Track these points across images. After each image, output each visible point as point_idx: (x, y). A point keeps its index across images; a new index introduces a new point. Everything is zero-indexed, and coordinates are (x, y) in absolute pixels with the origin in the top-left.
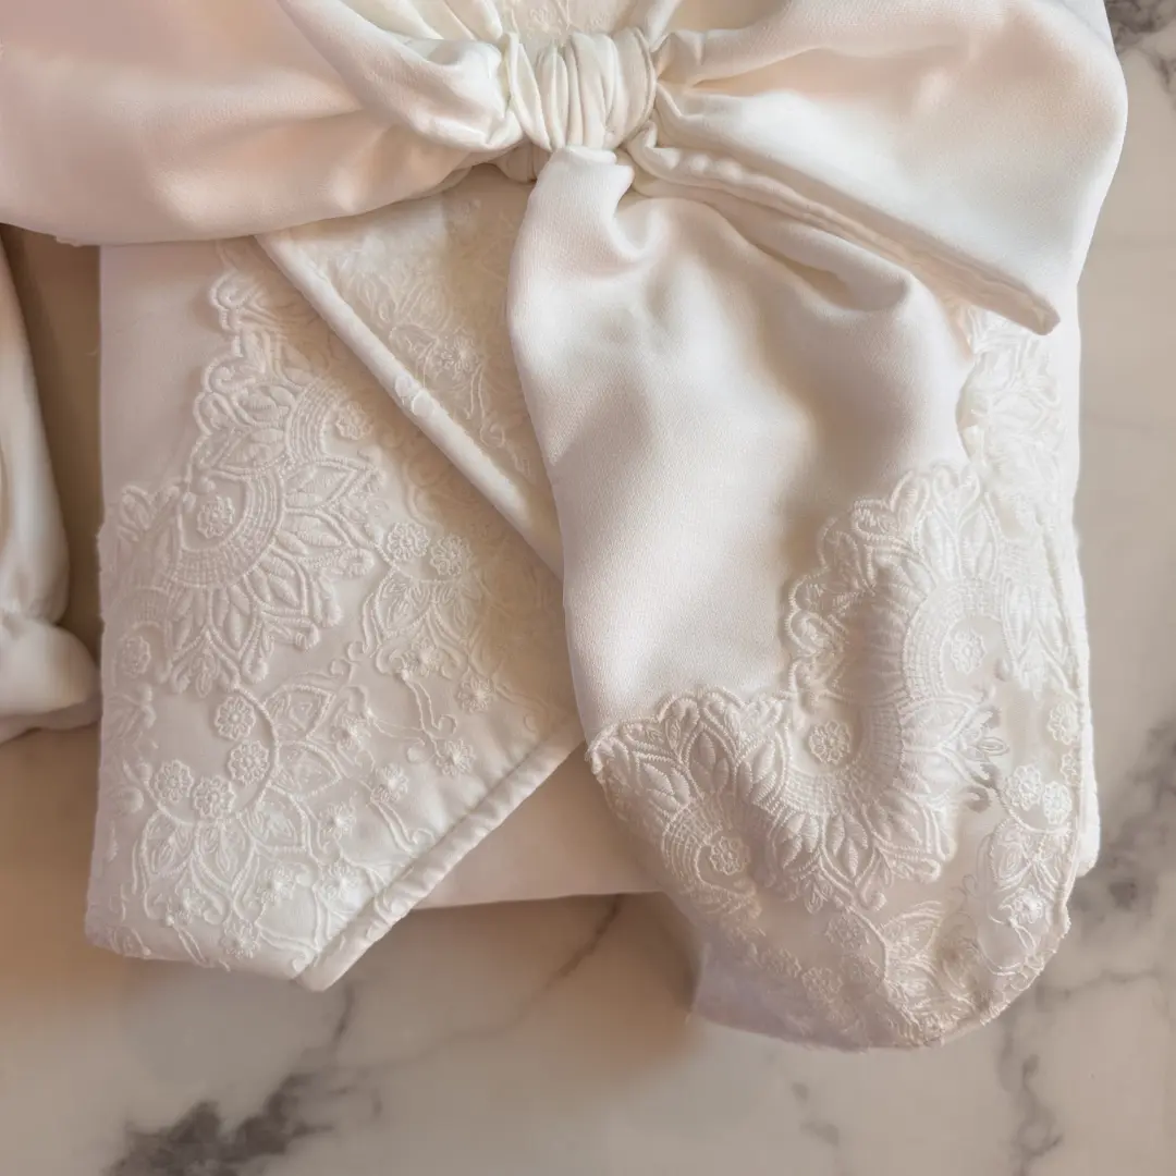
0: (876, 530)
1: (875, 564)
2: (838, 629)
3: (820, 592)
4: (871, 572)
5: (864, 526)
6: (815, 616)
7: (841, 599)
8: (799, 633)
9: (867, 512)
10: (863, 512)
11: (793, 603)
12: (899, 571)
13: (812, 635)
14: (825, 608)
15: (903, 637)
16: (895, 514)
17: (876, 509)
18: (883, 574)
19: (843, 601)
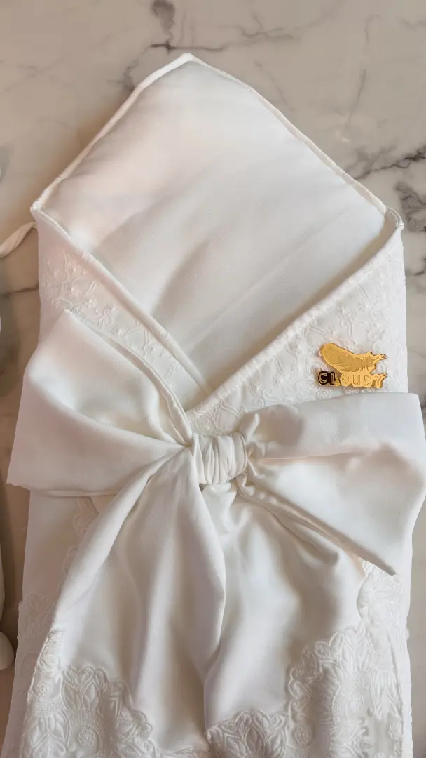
0: (323, 654)
1: (323, 666)
2: (308, 690)
3: (301, 674)
4: (321, 670)
5: (319, 651)
6: (299, 683)
7: (309, 678)
8: (292, 690)
9: (320, 646)
10: (319, 646)
11: (291, 676)
12: (332, 671)
13: (298, 690)
14: (303, 681)
15: (332, 699)
16: (331, 648)
17: (323, 645)
18: (326, 671)
19: (310, 679)
